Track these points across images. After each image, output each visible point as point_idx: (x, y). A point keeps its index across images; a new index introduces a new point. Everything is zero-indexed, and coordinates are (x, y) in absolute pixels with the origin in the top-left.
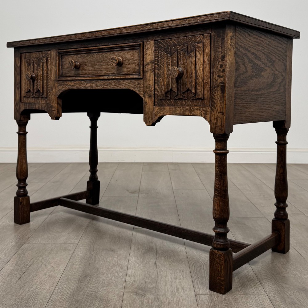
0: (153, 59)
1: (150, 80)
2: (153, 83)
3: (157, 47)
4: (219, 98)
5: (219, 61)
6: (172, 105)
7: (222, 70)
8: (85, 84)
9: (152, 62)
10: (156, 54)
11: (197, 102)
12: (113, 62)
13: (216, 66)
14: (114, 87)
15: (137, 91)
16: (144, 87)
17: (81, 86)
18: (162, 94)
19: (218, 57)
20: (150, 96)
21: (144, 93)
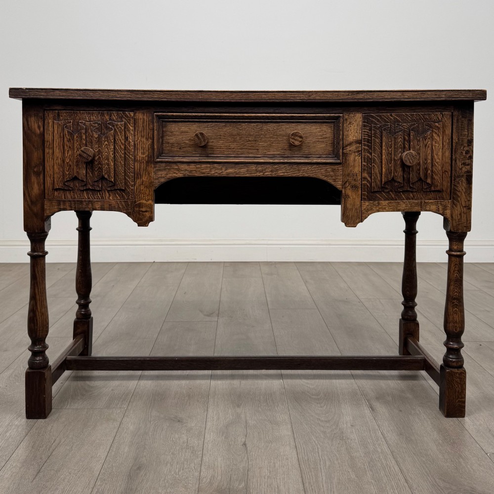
0: (361, 138)
1: (354, 166)
2: (360, 170)
3: (367, 123)
4: (464, 190)
5: (465, 147)
6: (392, 199)
7: (468, 156)
8: (221, 169)
9: (359, 142)
10: (364, 132)
11: (432, 195)
12: (296, 140)
13: (459, 151)
14: (286, 174)
15: (331, 181)
16: (343, 175)
17: (213, 172)
18: (376, 185)
19: (462, 141)
20: (354, 187)
21: (345, 184)
